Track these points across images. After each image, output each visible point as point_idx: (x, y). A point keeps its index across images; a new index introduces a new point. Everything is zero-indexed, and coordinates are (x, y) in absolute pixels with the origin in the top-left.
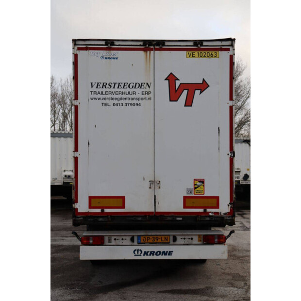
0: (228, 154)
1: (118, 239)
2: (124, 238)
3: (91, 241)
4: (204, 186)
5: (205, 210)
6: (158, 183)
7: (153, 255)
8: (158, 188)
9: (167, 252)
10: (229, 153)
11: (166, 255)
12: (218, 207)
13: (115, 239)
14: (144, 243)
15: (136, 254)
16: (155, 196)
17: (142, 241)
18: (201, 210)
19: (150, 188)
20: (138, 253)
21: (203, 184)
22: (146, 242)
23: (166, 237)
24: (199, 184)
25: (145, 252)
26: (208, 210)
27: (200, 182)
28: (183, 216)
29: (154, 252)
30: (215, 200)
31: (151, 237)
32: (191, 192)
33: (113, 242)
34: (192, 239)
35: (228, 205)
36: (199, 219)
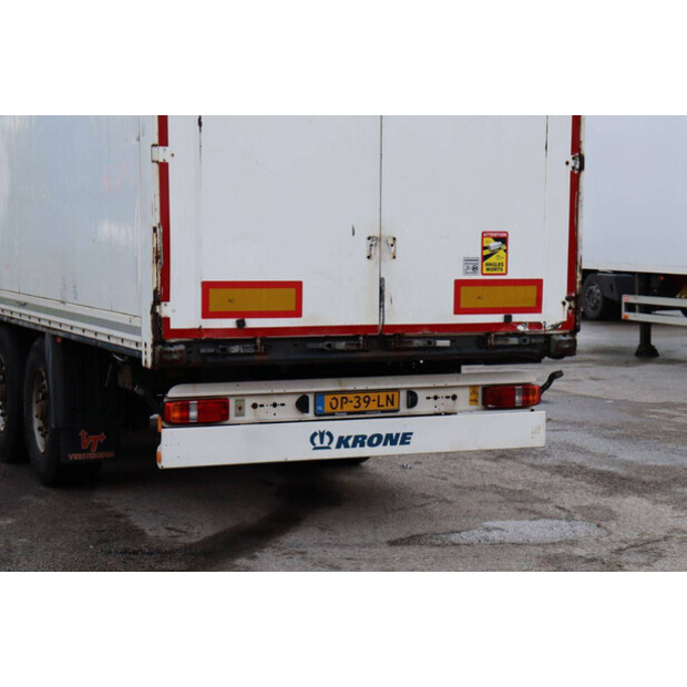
0: (567, 163)
1: (262, 406)
2: (279, 400)
3: (193, 414)
4: (506, 251)
5: (508, 319)
6: (391, 242)
7: (362, 445)
8: (391, 256)
9: (398, 435)
10: (569, 158)
11: (394, 443)
12: (537, 309)
13: (255, 406)
14: (333, 414)
15: (318, 444)
16: (382, 281)
17: (328, 409)
18: (498, 318)
19: (369, 257)
20: (322, 442)
21: (504, 247)
22: (339, 409)
23: (390, 394)
24: (494, 245)
25: (341, 438)
26: (516, 318)
27: (496, 239)
28: (452, 334)
29: (364, 437)
30: (534, 289)
31: (351, 397)
32: (475, 269)
33: (249, 414)
34: (454, 397)
35: (564, 304)
36: (491, 341)
